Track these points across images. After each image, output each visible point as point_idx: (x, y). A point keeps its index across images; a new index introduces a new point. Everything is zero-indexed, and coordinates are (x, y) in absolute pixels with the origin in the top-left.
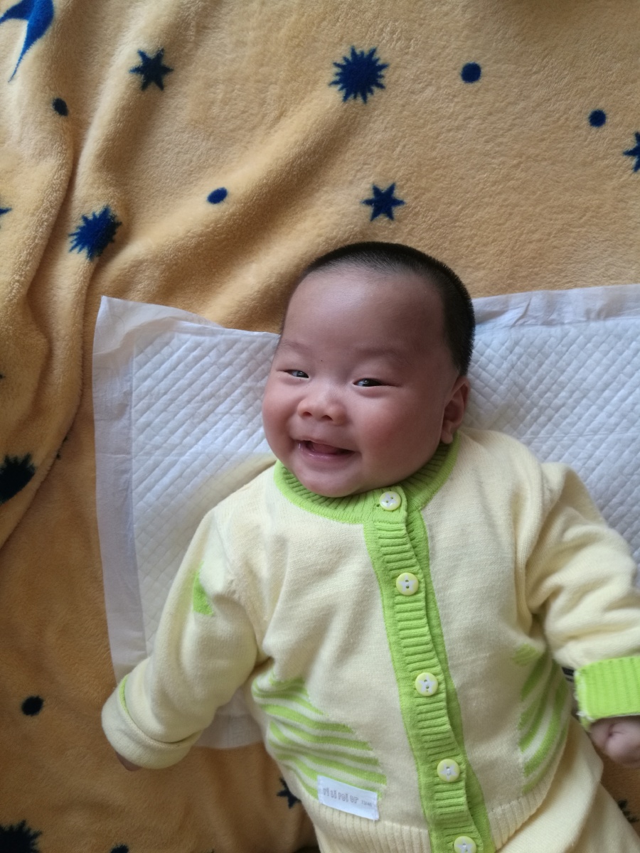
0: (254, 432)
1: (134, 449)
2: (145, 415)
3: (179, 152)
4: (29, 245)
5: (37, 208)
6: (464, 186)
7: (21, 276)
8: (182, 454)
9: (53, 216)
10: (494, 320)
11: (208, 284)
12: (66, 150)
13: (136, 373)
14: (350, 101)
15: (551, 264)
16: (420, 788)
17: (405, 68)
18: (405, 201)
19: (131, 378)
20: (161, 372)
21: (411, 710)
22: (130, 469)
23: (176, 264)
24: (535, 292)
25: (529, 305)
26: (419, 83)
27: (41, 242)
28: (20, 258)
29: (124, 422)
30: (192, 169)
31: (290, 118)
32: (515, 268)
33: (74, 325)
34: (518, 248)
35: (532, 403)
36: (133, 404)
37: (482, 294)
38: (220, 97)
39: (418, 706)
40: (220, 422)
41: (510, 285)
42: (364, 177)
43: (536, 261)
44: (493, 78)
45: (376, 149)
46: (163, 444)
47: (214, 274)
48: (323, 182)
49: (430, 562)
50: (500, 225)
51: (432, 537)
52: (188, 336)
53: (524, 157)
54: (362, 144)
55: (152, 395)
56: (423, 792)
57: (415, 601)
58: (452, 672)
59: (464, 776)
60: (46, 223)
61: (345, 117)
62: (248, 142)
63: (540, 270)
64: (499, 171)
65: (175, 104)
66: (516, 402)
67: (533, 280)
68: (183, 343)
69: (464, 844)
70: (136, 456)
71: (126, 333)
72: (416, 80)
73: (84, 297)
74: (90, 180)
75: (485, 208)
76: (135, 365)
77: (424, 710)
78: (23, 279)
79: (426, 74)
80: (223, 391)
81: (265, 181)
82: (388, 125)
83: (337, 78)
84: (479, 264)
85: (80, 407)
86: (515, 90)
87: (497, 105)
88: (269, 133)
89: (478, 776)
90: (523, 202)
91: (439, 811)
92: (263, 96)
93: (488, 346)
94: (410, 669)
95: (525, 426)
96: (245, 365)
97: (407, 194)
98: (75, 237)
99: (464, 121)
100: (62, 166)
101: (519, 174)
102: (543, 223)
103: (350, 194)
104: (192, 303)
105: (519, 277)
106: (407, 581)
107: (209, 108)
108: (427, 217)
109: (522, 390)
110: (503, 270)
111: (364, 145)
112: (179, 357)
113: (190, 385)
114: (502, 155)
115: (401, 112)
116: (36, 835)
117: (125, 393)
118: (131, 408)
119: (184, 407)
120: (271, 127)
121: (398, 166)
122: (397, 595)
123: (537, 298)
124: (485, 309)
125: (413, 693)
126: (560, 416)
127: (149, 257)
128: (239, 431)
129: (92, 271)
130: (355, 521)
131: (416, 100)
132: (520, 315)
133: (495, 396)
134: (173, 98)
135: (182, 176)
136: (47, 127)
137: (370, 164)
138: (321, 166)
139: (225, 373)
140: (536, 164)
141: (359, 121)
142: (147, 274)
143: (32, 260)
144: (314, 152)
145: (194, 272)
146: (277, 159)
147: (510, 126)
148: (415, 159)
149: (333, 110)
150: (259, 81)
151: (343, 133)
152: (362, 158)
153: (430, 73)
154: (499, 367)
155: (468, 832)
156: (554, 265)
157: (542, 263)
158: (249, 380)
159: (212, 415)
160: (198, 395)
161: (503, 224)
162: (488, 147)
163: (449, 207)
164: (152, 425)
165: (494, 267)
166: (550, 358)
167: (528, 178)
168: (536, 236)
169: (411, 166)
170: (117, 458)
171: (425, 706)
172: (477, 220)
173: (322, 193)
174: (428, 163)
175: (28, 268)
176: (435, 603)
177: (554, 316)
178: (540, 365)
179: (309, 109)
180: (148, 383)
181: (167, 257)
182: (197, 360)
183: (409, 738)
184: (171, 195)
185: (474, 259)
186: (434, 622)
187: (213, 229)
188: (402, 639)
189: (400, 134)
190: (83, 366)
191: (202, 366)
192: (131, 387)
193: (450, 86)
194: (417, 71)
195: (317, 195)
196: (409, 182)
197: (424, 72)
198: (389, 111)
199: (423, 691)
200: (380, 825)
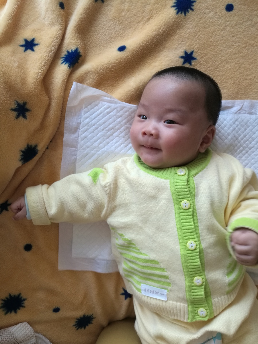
0: (127, 145)
1: (79, 146)
2: (85, 133)
3: (107, 29)
4: (46, 59)
5: (50, 45)
6: (222, 54)
7: (42, 71)
8: (98, 151)
9: (56, 49)
10: (228, 110)
11: (114, 84)
12: (63, 23)
13: (83, 115)
14: (179, 14)
15: (254, 89)
16: (186, 287)
17: (203, 3)
18: (197, 58)
19: (81, 117)
20: (93, 116)
21: (185, 255)
22: (77, 154)
23: (103, 74)
24: (246, 100)
25: (243, 105)
26: (208, 10)
27: (50, 58)
28: (42, 63)
29: (76, 135)
30: (112, 37)
31: (154, 19)
32: (239, 90)
33: (60, 93)
34: (241, 82)
35: (240, 145)
36: (81, 128)
37: (224, 99)
38: (126, 8)
39: (188, 254)
40: (114, 140)
41: (236, 97)
42: (181, 47)
43: (248, 87)
44: (238, 11)
45: (187, 35)
46: (91, 145)
47: (117, 80)
48: (165, 47)
49: (196, 197)
50: (235, 71)
51: (197, 188)
52: (105, 103)
53: (248, 44)
54: (182, 33)
55: (88, 125)
56: (187, 289)
57: (188, 212)
58: (201, 241)
59: (204, 284)
60: (53, 51)
61: (176, 21)
62: (136, 28)
63: (249, 92)
64: (237, 49)
65: (108, 9)
66: (234, 144)
67: (246, 95)
68: (103, 106)
69: (202, 311)
70: (79, 149)
71: (81, 98)
72: (207, 8)
73: (65, 83)
74: (71, 36)
75: (229, 64)
76: (83, 112)
77: (190, 256)
78: (42, 72)
79: (211, 6)
80: (117, 127)
81: (141, 44)
82: (193, 26)
83: (175, 5)
84: (224, 87)
85: (58, 128)
86: (246, 16)
87: (239, 22)
88: (145, 25)
89: (209, 284)
90: (245, 63)
91: (193, 297)
92: (144, 9)
93: (225, 120)
94: (185, 239)
95: (237, 154)
96: (127, 118)
97: (198, 56)
98: (63, 59)
99: (225, 27)
100: (61, 29)
101: (245, 51)
102: (253, 72)
103: (175, 53)
104: (107, 91)
105: (240, 94)
106: (186, 203)
107: (121, 12)
108: (205, 65)
109: (237, 139)
110: (234, 90)
111: (183, 34)
112: (101, 111)
113: (104, 123)
114: (239, 43)
115: (199, 21)
116: (24, 300)
117: (78, 123)
118: (79, 130)
119: (101, 132)
120: (146, 23)
121: (196, 44)
122: (181, 209)
123: (247, 103)
124: (225, 105)
125: (186, 248)
126: (251, 151)
127: (93, 70)
128: (122, 144)
129: (70, 72)
130: (166, 178)
131: (206, 17)
132: (239, 109)
133: (226, 140)
134: (107, 7)
135: (108, 39)
136: (56, 13)
137: (184, 42)
138: (164, 41)
139: (119, 120)
140: (253, 48)
141: (182, 23)
142: (91, 77)
143: (46, 65)
144: (162, 35)
145: (109, 78)
146: (147, 36)
147: (244, 31)
148: (203, 41)
149: (172, 17)
150: (142, 3)
151: (175, 28)
152: (181, 39)
153: (213, 6)
154: (229, 129)
155: (204, 307)
156: (255, 90)
157: (250, 89)
158: (128, 124)
159: (112, 136)
160: (107, 127)
161: (236, 71)
162: (234, 39)
163: (214, 62)
164: (87, 138)
165: (230, 89)
166: (250, 128)
167: (249, 53)
168: (249, 77)
169: (201, 44)
170: (72, 149)
171: (191, 254)
172: (226, 69)
173: (164, 52)
174: (208, 43)
175: (45, 68)
176: (196, 214)
177: (253, 111)
178: (245, 130)
179: (162, 16)
180: (88, 120)
181: (99, 71)
182: (108, 113)
183: (183, 267)
184: (103, 47)
185: (222, 85)
186: (195, 221)
187: (119, 61)
188: (183, 226)
189: (198, 30)
190: (62, 111)
191: (110, 116)
192: (81, 121)
193: (220, 12)
194: (208, 5)
195: (162, 52)
196: (200, 51)
197: (211, 5)
198: (195, 20)
199: (190, 248)
200: (167, 303)
